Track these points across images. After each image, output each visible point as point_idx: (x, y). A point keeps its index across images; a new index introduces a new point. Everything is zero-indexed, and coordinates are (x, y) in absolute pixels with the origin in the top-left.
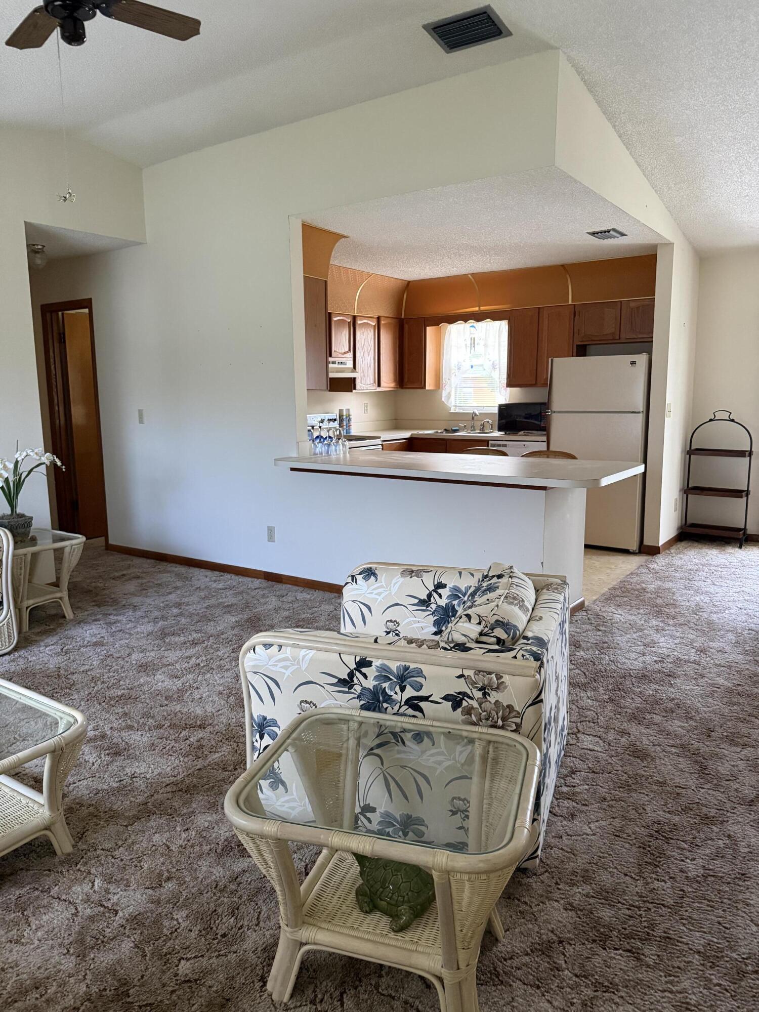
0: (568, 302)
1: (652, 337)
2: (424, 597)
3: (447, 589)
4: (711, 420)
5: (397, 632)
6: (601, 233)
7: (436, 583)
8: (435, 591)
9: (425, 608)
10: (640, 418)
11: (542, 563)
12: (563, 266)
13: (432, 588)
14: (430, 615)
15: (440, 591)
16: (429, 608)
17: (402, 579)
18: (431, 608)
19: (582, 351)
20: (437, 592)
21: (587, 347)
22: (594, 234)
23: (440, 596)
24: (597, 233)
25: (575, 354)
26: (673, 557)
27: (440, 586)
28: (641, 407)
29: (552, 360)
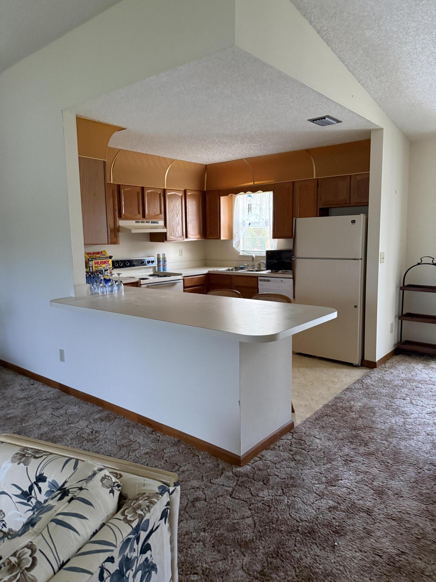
0: (313, 177)
1: (368, 202)
2: (26, 489)
3: (47, 483)
4: (419, 264)
5: (4, 523)
6: (319, 119)
7: (38, 475)
8: (36, 483)
9: (26, 501)
10: (360, 263)
11: (239, 402)
12: (307, 151)
13: (34, 480)
14: (30, 510)
15: (40, 484)
16: (30, 503)
17: (10, 465)
18: (32, 502)
19: (324, 212)
20: (37, 485)
21: (330, 209)
22: (314, 121)
23: (40, 490)
24: (316, 120)
25: (318, 214)
26: (385, 371)
27: (41, 478)
28: (360, 255)
29: (295, 220)
